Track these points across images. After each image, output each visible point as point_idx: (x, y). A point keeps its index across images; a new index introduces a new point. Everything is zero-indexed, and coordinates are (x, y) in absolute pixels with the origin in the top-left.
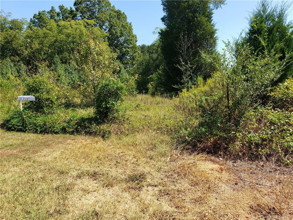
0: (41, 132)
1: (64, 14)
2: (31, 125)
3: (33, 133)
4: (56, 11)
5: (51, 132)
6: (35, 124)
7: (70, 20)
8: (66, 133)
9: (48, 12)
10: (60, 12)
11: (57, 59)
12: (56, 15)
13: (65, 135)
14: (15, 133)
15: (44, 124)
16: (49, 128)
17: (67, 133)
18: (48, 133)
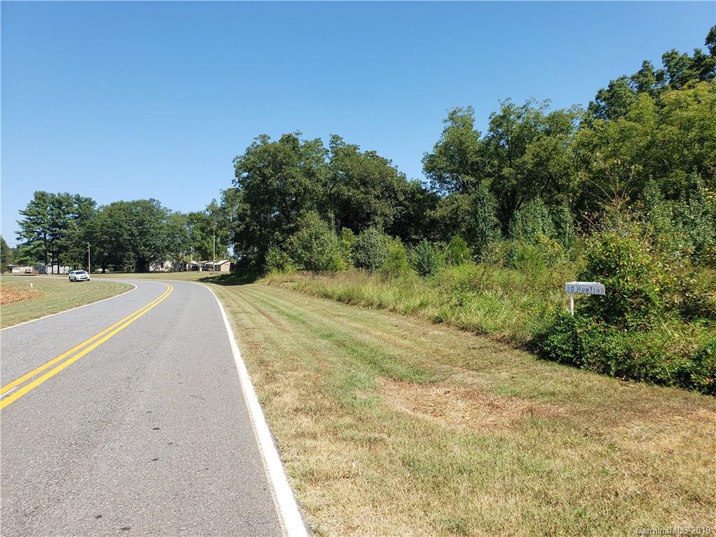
0: (618, 374)
1: (677, 72)
2: (593, 351)
3: (599, 373)
4: (654, 71)
5: (645, 378)
6: (604, 353)
7: (694, 83)
8: (692, 387)
9: (633, 78)
10: (666, 68)
11: (653, 189)
12: (652, 79)
13: (688, 393)
14: (556, 366)
15: (626, 355)
16: (640, 365)
17: (695, 387)
18: (637, 379)
